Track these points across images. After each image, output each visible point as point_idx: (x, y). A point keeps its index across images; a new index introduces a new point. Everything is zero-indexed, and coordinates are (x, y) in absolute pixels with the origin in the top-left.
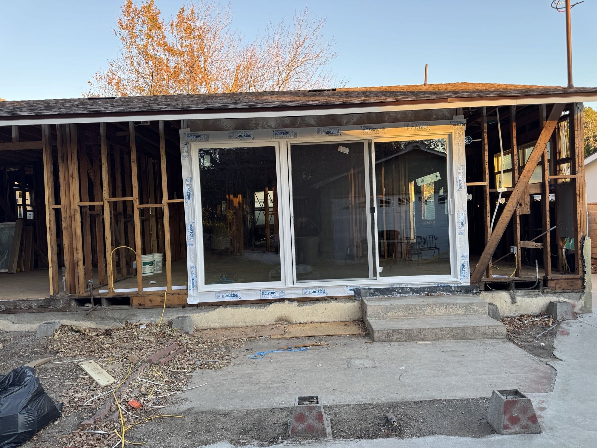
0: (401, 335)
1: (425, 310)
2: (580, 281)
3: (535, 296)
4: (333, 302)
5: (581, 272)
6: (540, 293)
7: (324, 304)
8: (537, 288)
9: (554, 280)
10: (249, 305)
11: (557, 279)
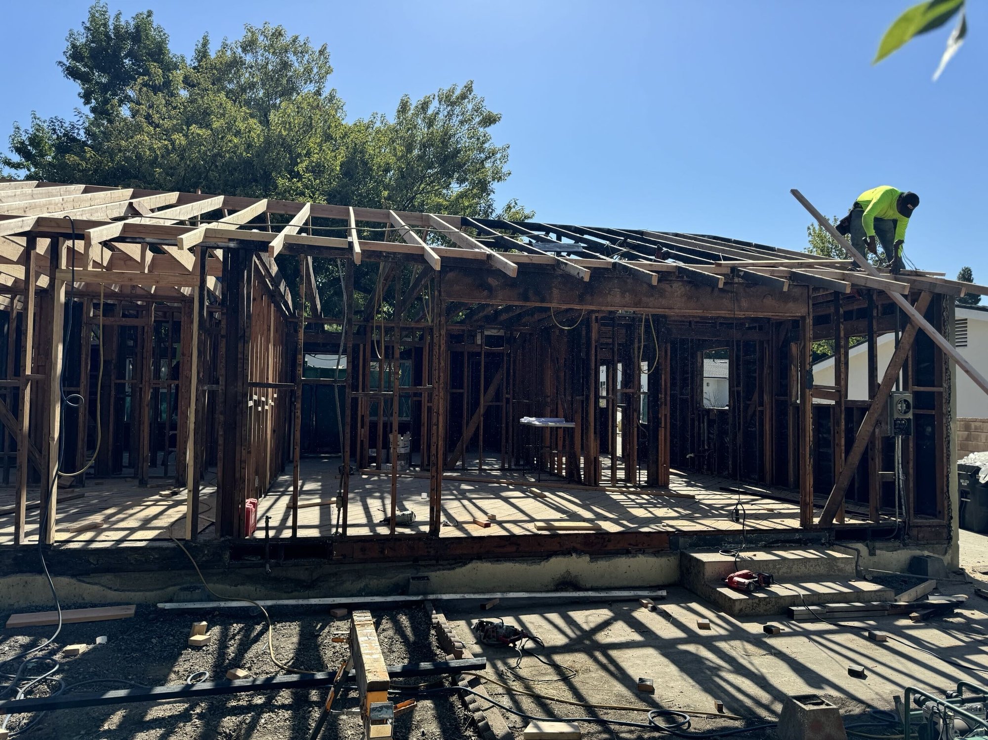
0: (770, 606)
1: (780, 568)
2: (946, 530)
3: (895, 549)
4: (640, 555)
5: (946, 517)
6: (901, 545)
7: (627, 560)
8: (897, 537)
9: (917, 527)
10: (517, 559)
11: (920, 526)
